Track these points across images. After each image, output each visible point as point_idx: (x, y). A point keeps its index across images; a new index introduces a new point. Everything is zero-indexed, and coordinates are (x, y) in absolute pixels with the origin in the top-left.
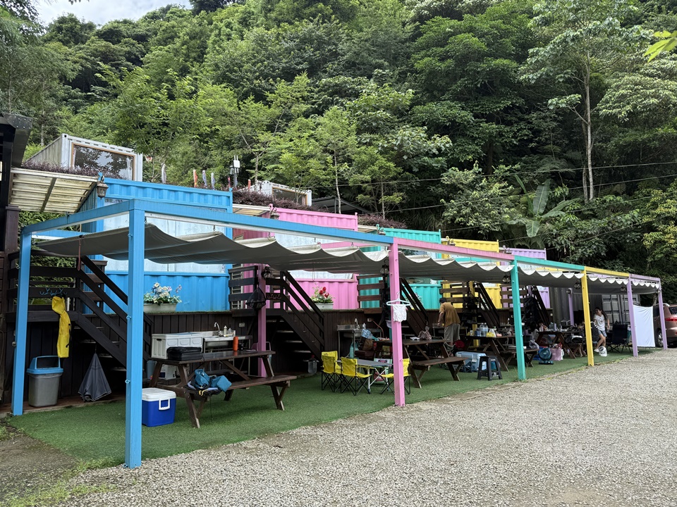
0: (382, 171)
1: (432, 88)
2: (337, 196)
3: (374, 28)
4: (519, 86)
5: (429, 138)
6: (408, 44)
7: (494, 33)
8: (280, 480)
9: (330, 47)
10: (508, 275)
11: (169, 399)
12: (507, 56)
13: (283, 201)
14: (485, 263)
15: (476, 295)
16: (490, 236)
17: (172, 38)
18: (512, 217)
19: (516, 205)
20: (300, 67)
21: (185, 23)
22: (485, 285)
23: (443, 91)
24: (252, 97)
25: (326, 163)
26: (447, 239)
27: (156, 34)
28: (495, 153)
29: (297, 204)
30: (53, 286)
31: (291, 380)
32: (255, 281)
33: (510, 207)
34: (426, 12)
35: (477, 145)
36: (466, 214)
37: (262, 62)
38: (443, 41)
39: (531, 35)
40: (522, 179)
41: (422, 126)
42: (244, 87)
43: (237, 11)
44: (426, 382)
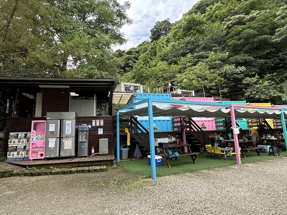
0: (219, 81)
1: (235, 50)
2: (203, 92)
3: (211, 34)
4: (272, 44)
5: (236, 68)
6: (225, 37)
7: (260, 27)
8: (203, 187)
9: (196, 44)
10: (279, 116)
11: (160, 158)
12: (266, 34)
13: (185, 95)
14: (268, 111)
15: (263, 123)
16: (266, 101)
17: (146, 50)
18: (274, 93)
19: (275, 89)
20: (187, 52)
21: (149, 45)
22: (266, 120)
23: (240, 51)
24: (173, 63)
25: (198, 81)
26: (248, 103)
27: (141, 50)
28: (264, 70)
29: (190, 96)
30: (122, 125)
31: (198, 154)
32: (181, 122)
33: (273, 90)
34: (230, 25)
35: (256, 68)
36: (254, 94)
37: (174, 52)
38: (239, 33)
39: (276, 24)
40: (277, 78)
41: (233, 64)
42: (169, 61)
43: (165, 39)
44: (247, 156)
